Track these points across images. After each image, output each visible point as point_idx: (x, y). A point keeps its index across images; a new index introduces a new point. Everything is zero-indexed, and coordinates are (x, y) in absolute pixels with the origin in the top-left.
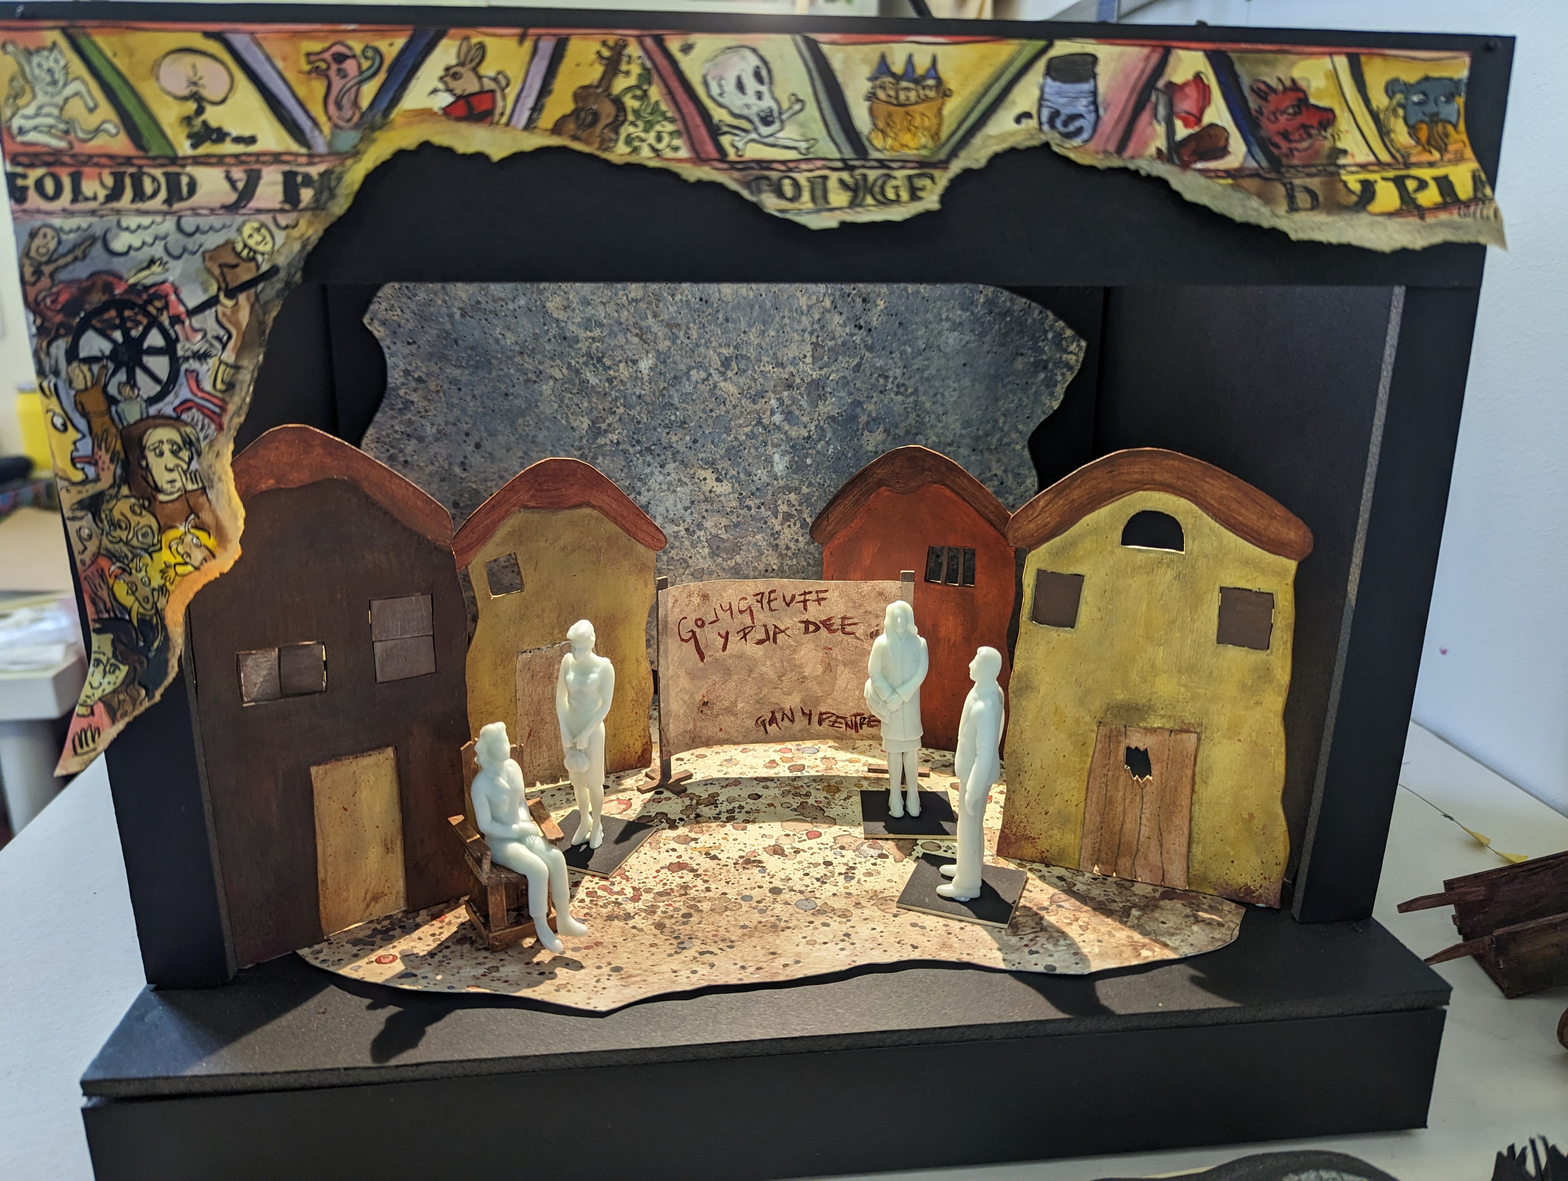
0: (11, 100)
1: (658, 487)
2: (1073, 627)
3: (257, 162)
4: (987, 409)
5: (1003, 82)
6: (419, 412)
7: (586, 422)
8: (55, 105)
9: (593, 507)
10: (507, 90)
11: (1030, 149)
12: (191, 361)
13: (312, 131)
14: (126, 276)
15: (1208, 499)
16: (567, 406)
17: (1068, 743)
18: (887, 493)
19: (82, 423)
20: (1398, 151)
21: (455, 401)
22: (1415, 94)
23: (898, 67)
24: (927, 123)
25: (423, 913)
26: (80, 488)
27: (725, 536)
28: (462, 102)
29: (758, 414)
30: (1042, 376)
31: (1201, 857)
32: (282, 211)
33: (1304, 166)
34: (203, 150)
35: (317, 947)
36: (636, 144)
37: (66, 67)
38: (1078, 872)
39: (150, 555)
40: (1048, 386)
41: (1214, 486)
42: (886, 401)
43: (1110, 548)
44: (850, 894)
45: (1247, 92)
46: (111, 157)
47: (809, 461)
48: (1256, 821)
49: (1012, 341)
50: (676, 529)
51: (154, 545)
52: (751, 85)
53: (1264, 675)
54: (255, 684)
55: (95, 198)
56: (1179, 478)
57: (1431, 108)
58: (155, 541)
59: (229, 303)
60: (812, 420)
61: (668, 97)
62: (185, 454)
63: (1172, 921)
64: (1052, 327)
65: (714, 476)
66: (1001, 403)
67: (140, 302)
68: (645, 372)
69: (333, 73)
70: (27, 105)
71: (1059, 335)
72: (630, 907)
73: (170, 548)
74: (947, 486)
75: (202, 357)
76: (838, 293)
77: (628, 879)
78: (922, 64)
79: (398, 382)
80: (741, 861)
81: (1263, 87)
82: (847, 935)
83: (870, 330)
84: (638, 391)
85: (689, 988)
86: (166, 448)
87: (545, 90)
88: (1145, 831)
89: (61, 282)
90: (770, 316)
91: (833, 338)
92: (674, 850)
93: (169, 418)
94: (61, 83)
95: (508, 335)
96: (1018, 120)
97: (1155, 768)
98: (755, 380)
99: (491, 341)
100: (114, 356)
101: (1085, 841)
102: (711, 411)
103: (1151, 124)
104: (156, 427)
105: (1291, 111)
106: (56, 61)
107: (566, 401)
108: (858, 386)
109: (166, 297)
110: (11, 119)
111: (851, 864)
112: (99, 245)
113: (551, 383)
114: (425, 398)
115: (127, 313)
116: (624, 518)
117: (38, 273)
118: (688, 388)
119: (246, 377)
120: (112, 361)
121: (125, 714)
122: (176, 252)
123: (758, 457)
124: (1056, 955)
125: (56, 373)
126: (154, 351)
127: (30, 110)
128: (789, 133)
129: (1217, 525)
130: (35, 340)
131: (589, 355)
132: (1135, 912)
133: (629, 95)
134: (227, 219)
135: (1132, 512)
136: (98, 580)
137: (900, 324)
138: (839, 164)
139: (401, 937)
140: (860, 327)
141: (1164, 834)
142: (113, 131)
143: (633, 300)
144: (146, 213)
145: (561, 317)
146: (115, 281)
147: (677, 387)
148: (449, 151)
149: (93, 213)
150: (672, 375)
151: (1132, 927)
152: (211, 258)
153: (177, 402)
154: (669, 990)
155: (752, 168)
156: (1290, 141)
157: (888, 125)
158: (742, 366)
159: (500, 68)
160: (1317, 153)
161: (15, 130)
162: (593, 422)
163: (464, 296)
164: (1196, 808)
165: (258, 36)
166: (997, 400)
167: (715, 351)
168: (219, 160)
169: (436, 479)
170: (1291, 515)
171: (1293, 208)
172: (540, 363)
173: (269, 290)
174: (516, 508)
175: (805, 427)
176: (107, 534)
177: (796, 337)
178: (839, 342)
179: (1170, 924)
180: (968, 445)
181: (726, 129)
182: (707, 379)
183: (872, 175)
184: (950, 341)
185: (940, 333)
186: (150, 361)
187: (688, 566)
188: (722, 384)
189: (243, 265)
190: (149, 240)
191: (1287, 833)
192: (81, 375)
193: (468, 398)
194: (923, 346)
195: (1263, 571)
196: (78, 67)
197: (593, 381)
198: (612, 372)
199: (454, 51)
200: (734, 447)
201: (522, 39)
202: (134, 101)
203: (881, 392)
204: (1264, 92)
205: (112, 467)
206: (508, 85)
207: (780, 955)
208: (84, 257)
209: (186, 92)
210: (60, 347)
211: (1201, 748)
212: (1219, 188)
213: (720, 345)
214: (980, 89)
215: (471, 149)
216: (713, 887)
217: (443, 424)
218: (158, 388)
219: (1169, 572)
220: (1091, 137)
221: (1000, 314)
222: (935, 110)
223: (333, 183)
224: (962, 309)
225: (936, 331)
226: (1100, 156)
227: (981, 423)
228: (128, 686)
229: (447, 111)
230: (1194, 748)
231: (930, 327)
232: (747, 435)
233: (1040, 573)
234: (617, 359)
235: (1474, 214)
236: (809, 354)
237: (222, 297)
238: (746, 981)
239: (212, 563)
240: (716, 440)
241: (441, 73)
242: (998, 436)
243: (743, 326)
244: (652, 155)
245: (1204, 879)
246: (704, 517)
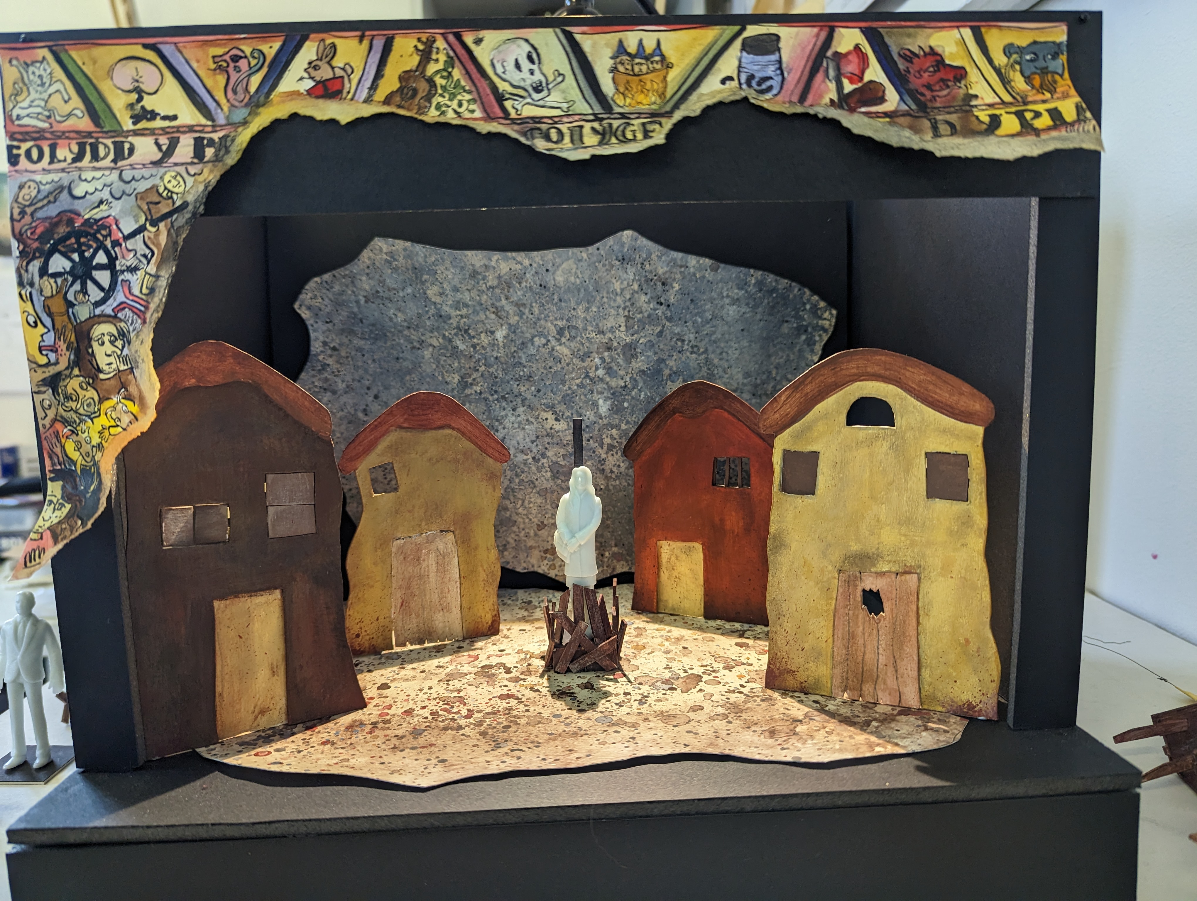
0: (13, 97)
1: (511, 425)
2: (813, 494)
3: (178, 131)
4: (762, 363)
5: (711, 55)
6: (333, 372)
7: (457, 378)
8: (43, 100)
9: (453, 429)
10: (352, 76)
11: (734, 103)
12: (125, 273)
13: (216, 109)
14: (83, 214)
15: (910, 383)
16: (443, 366)
17: (816, 589)
18: (680, 418)
19: (48, 321)
20: (1018, 94)
21: (360, 364)
22: (1028, 54)
23: (632, 48)
24: (656, 87)
25: (300, 726)
26: (44, 369)
27: (563, 463)
28: (320, 85)
29: (586, 369)
30: (804, 337)
31: (929, 680)
32: (192, 163)
33: (944, 107)
34: (140, 126)
35: (212, 747)
36: (444, 109)
37: (51, 74)
38: (831, 698)
39: (92, 420)
40: (809, 345)
41: (914, 373)
42: (683, 359)
43: (837, 429)
44: (641, 713)
45: (896, 57)
46: (77, 132)
47: (626, 405)
48: (971, 644)
49: (779, 311)
50: (525, 457)
51: (95, 413)
52: (526, 65)
53: (966, 521)
54: (173, 533)
55: (65, 160)
56: (886, 370)
57: (1041, 63)
58: (96, 410)
59: (153, 229)
60: (627, 373)
61: (467, 76)
62: (119, 343)
63: (905, 729)
64: (809, 300)
65: (554, 417)
66: (773, 358)
67: (92, 231)
68: (501, 340)
69: (231, 70)
70: (24, 100)
71: (815, 307)
72: (463, 722)
73: (106, 414)
74: (725, 410)
75: (133, 270)
76: (643, 279)
77: (465, 704)
78: (650, 46)
79: (318, 351)
80: (557, 693)
81: (908, 53)
82: (633, 738)
83: (669, 306)
84: (495, 354)
85: (496, 772)
86: (106, 339)
87: (379, 75)
88: (882, 660)
89: (38, 219)
90: (592, 296)
91: (641, 312)
92: (506, 686)
93: (109, 316)
94: (47, 85)
95: (399, 315)
96: (723, 82)
97: (887, 606)
98: (583, 344)
99: (387, 319)
100: (71, 273)
101: (835, 671)
102: (550, 368)
103: (824, 82)
104: (99, 323)
105: (931, 69)
106: (45, 70)
107: (442, 362)
108: (662, 347)
109: (109, 227)
110: (12, 110)
111: (645, 694)
112: (66, 192)
113: (431, 349)
114: (338, 362)
115: (83, 240)
116: (477, 438)
117: (23, 213)
118: (532, 351)
119: (163, 283)
120: (71, 276)
121: (64, 538)
122: (117, 195)
123: (586, 402)
124: (803, 750)
125: (32, 285)
126: (100, 267)
127: (25, 104)
128: (555, 97)
129: (919, 403)
130: (18, 261)
131: (459, 328)
132: (874, 724)
133: (439, 76)
134: (154, 171)
135: (853, 399)
136: (54, 440)
137: (692, 300)
138: (592, 117)
139: (278, 741)
140: (661, 304)
141: (898, 661)
142: (81, 115)
143: (491, 287)
144: (99, 169)
145: (438, 301)
146: (76, 217)
147: (525, 350)
148: (311, 118)
149: (63, 170)
150: (520, 341)
151: (871, 733)
152: (142, 198)
153: (115, 305)
154: (481, 773)
155: (528, 123)
156: (932, 91)
157: (627, 89)
158: (573, 334)
159: (347, 61)
160: (954, 98)
161: (14, 118)
162: (462, 377)
163: (367, 288)
164: (922, 637)
165: (179, 45)
166: (769, 356)
167: (552, 323)
168: (152, 132)
169: (345, 422)
170: (975, 390)
171: (937, 134)
172: (422, 335)
173: (181, 220)
174: (393, 428)
175: (622, 379)
176: (63, 404)
177: (613, 312)
178: (646, 314)
179: (904, 731)
180: (749, 391)
181: (508, 96)
182: (546, 344)
183: (616, 123)
184: (731, 312)
185: (722, 307)
186: (97, 274)
187: (535, 487)
188: (558, 348)
189: (164, 202)
190: (100, 188)
191: (997, 654)
192: (49, 286)
193: (370, 362)
194: (710, 317)
195: (957, 437)
196: (59, 73)
197: (462, 347)
198: (475, 340)
199: (314, 50)
200: (568, 395)
201: (361, 39)
202: (95, 94)
203: (680, 352)
204: (909, 57)
205: (68, 353)
206: (352, 72)
207: (576, 752)
208: (55, 201)
209: (131, 87)
210: (35, 266)
211: (922, 586)
212: (879, 124)
213: (556, 319)
214: (694, 62)
215: (326, 117)
216: (532, 709)
217: (350, 380)
218: (102, 294)
219: (885, 443)
220: (779, 92)
221: (768, 291)
222: (662, 78)
223: (228, 144)
224: (739, 289)
225: (719, 305)
226: (787, 105)
227: (758, 374)
228: (69, 518)
229: (309, 92)
230: (916, 587)
231: (715, 302)
232: (578, 385)
233: (786, 453)
234: (480, 330)
235: (1078, 130)
236: (623, 325)
237: (148, 225)
238: (544, 768)
239: (135, 425)
240: (555, 390)
241: (306, 66)
242: (772, 384)
243: (573, 304)
244: (455, 116)
245: (933, 698)
246: (546, 448)
